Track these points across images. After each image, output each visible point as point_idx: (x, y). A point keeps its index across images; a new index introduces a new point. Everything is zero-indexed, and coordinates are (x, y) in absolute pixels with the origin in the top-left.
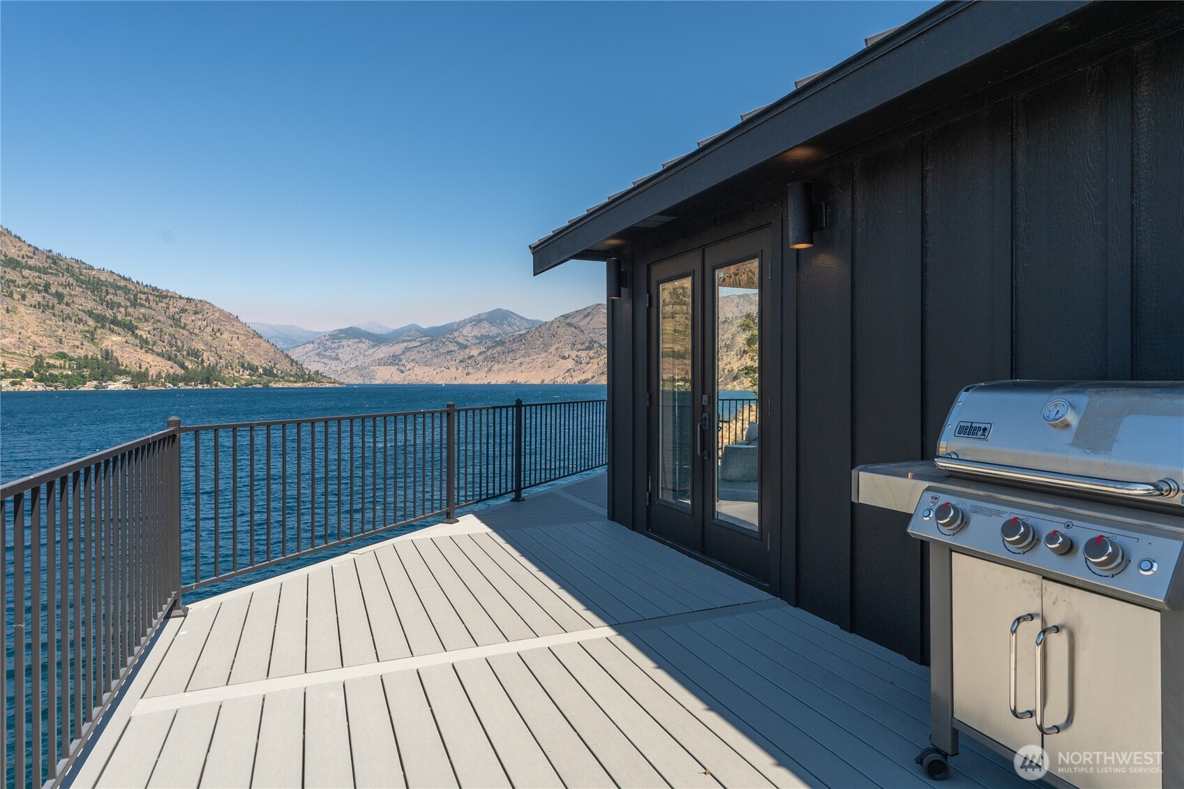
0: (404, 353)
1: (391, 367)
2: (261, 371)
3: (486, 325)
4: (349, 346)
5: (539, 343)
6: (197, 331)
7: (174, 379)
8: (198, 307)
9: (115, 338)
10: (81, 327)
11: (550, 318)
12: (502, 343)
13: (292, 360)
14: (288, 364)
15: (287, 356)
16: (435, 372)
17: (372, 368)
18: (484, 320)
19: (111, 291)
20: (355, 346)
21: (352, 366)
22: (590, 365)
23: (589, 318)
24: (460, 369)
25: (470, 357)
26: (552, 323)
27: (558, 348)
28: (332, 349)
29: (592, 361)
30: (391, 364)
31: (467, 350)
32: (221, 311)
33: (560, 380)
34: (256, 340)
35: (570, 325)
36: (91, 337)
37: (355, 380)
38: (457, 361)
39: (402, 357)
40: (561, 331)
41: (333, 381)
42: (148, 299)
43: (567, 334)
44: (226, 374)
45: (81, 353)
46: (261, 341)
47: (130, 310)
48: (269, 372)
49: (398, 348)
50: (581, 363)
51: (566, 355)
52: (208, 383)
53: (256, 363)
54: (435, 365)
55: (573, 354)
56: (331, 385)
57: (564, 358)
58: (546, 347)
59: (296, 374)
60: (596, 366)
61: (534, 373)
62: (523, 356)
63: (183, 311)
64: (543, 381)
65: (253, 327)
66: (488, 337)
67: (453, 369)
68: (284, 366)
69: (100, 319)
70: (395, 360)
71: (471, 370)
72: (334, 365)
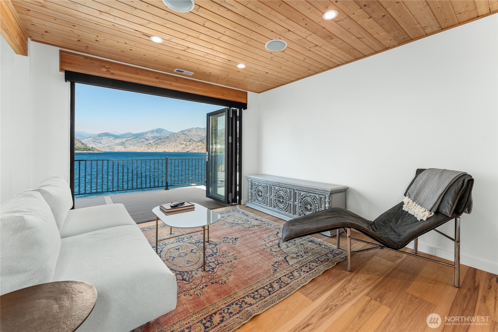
0: (126, 141)
1: (121, 146)
3: (156, 133)
4: (105, 139)
5: (173, 139)
11: (177, 132)
12: (161, 139)
13: (82, 143)
14: (81, 145)
15: (80, 142)
16: (137, 148)
17: (114, 146)
18: (155, 131)
20: (108, 139)
21: (106, 146)
22: (190, 146)
23: (190, 132)
24: (146, 147)
25: (150, 143)
26: (178, 133)
27: (179, 141)
28: (98, 139)
29: (191, 145)
30: (121, 145)
31: (149, 141)
33: (180, 151)
35: (184, 134)
37: (107, 150)
38: (145, 144)
39: (125, 143)
40: (180, 136)
41: (98, 150)
43: (183, 137)
49: (124, 140)
50: (187, 146)
51: (182, 143)
54: (137, 146)
55: (185, 143)
56: (98, 152)
57: (181, 144)
58: (176, 140)
59: (84, 148)
60: (192, 147)
61: (171, 149)
62: (168, 143)
64: (174, 151)
66: (156, 137)
67: (144, 147)
70: (122, 144)
71: (150, 147)
72: (99, 145)
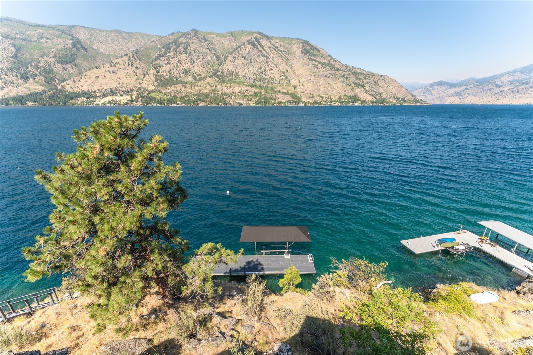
0: (463, 91)
2: (400, 99)
3: (518, 74)
4: (437, 89)
6: (382, 86)
7: (372, 102)
8: (383, 78)
9: (359, 90)
10: (351, 87)
12: (527, 83)
13: (413, 95)
14: (411, 97)
15: (411, 94)
16: (479, 99)
17: (446, 97)
18: (518, 71)
19: (360, 75)
20: (440, 89)
21: (437, 97)
24: (494, 97)
25: (502, 91)
28: (430, 90)
30: (456, 96)
31: (501, 88)
32: (391, 78)
34: (401, 88)
36: (353, 90)
37: (437, 102)
38: (493, 94)
41: (427, 103)
42: (369, 77)
44: (388, 100)
45: (350, 94)
46: (403, 88)
47: (364, 80)
48: (403, 100)
49: (461, 89)
52: (382, 103)
53: (399, 97)
54: (479, 96)
56: (426, 105)
59: (413, 100)
63: (379, 79)
65: (401, 83)
66: (517, 80)
67: (489, 98)
68: (409, 97)
69: (356, 84)
70: (458, 94)
71: (500, 98)
72: (429, 97)
